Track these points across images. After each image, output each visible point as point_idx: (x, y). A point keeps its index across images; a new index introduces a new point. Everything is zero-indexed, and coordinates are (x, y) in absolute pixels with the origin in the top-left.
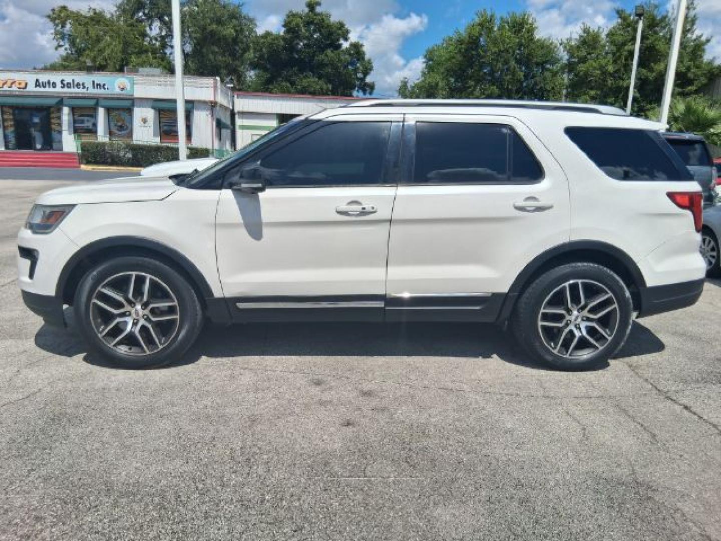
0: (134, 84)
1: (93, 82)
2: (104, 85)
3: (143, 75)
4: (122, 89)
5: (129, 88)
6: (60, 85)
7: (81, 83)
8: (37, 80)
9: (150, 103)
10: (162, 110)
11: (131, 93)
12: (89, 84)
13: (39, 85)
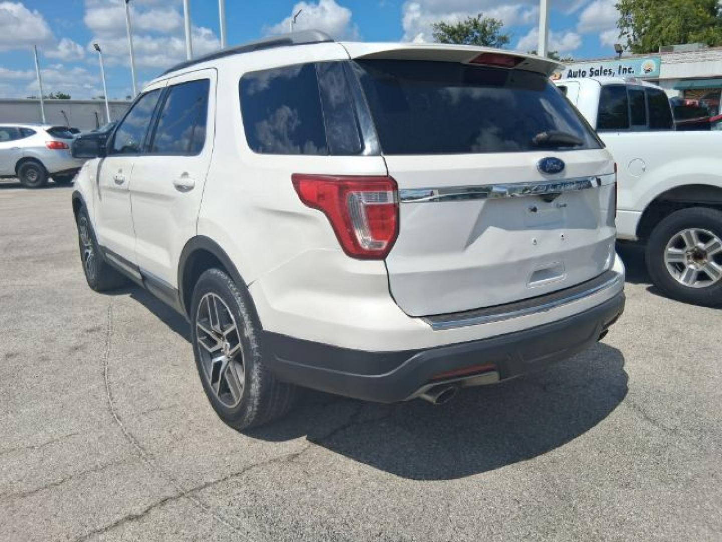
0: (661, 63)
1: (620, 67)
2: (630, 68)
3: (678, 53)
4: (648, 71)
5: (654, 69)
6: (590, 73)
7: (608, 70)
8: (570, 71)
9: (675, 84)
10: (690, 91)
11: (656, 74)
12: (615, 70)
13: (571, 76)
